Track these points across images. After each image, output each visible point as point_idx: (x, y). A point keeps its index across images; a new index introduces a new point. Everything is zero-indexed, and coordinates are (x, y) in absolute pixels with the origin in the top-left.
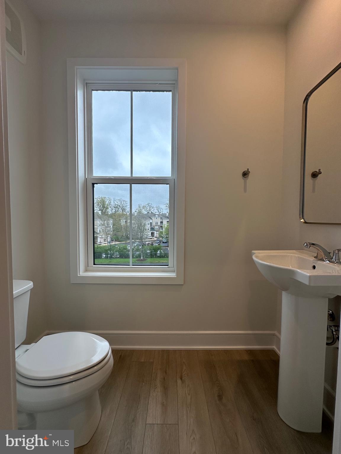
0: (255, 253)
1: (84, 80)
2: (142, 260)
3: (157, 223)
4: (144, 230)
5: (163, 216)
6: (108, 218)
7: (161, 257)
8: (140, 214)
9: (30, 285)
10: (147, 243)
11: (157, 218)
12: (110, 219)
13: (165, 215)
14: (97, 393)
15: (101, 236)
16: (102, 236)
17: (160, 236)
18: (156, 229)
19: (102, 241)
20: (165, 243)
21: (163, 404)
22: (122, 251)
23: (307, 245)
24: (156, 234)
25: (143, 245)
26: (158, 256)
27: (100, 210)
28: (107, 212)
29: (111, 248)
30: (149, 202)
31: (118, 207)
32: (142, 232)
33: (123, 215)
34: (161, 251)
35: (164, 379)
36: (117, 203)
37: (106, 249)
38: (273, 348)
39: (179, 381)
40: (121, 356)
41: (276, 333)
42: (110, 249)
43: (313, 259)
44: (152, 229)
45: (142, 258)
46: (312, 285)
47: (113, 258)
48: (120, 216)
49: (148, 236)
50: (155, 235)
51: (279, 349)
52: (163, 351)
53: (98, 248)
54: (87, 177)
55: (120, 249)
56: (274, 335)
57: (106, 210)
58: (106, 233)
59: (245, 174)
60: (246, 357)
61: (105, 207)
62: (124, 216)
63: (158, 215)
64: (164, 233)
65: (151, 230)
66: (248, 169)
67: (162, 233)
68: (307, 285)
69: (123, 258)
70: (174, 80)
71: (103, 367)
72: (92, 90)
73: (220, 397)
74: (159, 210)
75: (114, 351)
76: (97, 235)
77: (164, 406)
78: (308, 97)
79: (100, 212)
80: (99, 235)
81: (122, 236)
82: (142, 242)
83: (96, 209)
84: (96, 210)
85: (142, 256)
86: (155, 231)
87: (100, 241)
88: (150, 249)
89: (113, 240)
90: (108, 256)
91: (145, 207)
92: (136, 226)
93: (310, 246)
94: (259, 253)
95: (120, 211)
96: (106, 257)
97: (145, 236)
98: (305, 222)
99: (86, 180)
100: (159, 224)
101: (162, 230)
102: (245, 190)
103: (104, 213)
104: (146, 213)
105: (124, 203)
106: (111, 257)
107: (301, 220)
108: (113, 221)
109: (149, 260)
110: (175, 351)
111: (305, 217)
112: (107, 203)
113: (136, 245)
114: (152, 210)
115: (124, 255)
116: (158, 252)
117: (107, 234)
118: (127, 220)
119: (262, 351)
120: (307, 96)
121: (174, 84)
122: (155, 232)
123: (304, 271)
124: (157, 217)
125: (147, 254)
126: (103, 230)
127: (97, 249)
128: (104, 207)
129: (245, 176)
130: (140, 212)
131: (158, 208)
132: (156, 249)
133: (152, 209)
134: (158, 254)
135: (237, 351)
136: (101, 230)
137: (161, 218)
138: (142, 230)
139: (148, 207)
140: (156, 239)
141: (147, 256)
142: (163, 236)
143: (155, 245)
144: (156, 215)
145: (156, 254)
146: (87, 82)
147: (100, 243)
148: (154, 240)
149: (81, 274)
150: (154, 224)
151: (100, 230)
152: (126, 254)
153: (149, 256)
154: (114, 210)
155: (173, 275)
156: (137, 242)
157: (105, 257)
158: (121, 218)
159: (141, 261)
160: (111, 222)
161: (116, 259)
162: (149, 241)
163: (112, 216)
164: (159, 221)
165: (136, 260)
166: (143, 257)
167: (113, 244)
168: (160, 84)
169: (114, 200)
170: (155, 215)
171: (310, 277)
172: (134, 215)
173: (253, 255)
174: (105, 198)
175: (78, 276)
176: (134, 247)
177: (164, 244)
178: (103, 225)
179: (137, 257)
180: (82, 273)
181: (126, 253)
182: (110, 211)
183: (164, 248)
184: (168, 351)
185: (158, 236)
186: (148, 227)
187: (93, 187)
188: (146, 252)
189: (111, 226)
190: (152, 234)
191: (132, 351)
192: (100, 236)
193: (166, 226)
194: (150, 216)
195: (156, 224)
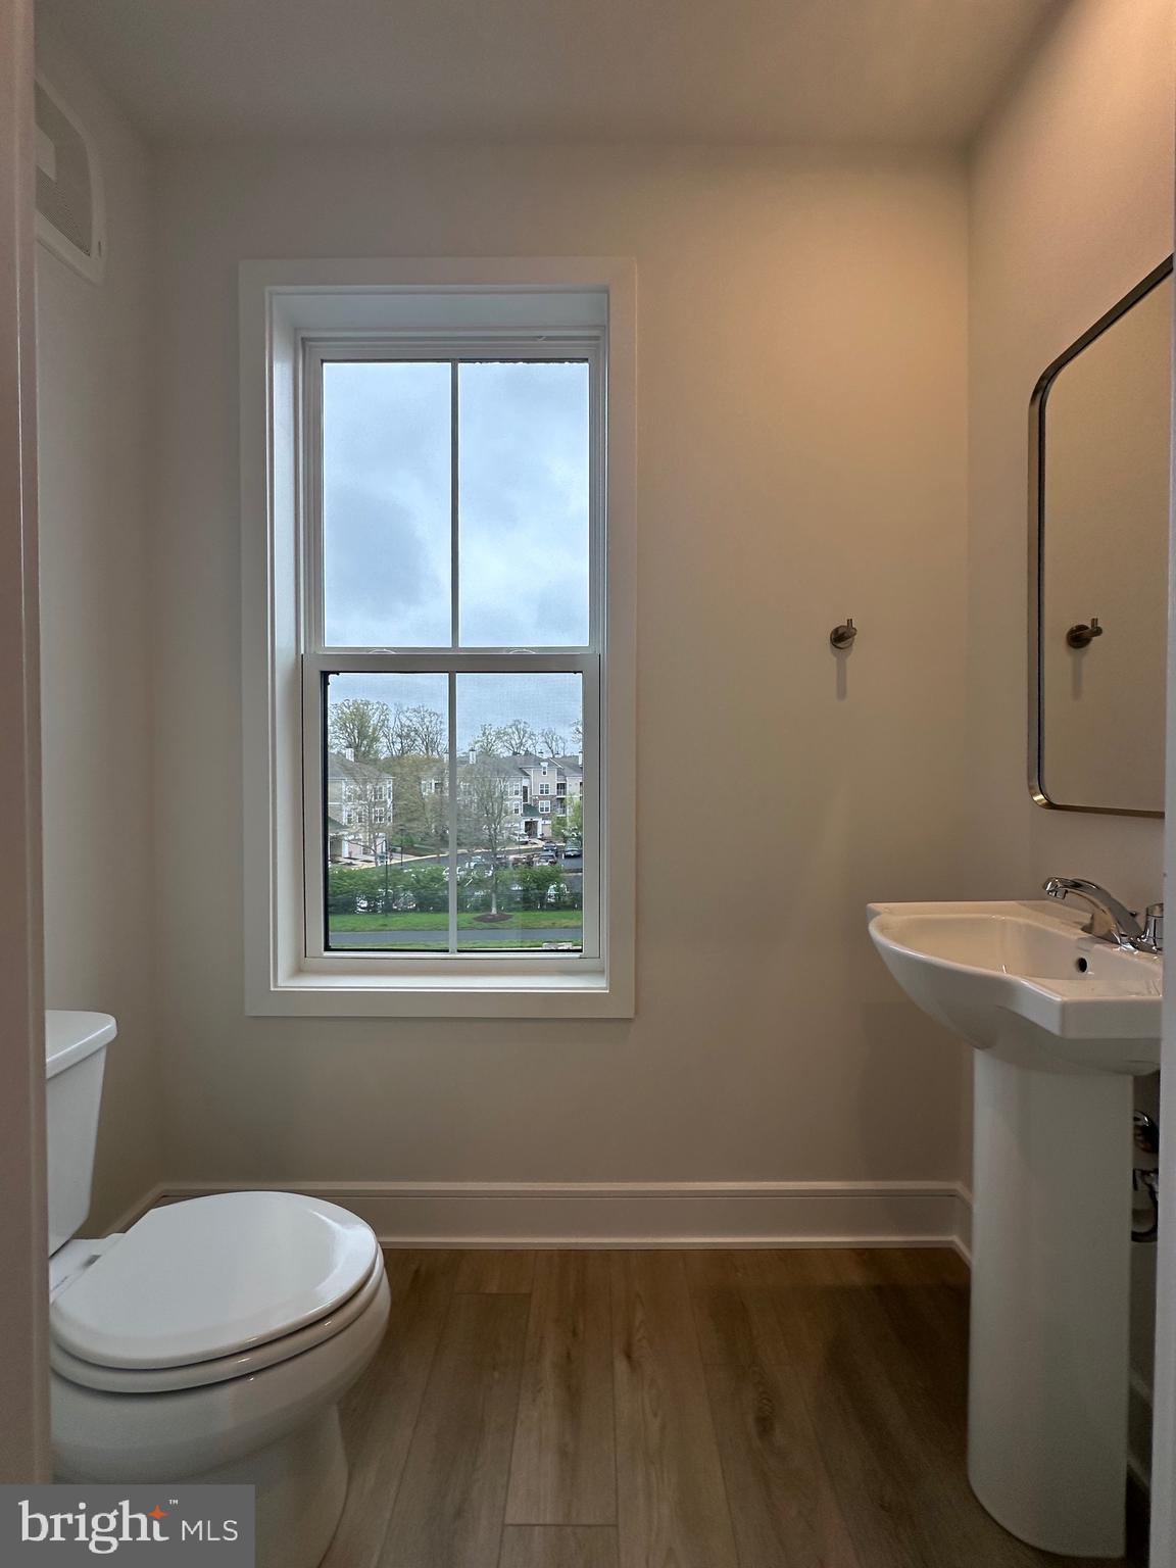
0: (878, 914)
1: (296, 330)
2: (494, 919)
3: (544, 790)
4: (500, 815)
5: (564, 766)
6: (378, 773)
7: (559, 906)
8: (488, 760)
9: (105, 1027)
10: (511, 857)
11: (544, 773)
12: (386, 776)
13: (571, 761)
14: (335, 1415)
15: (353, 837)
16: (355, 834)
17: (557, 834)
18: (542, 809)
19: (357, 854)
20: (575, 856)
21: (563, 1453)
22: (424, 887)
23: (1055, 889)
24: (543, 827)
25: (501, 865)
26: (551, 904)
27: (349, 746)
28: (376, 752)
29: (389, 877)
30: (519, 718)
31: (412, 734)
32: (494, 818)
33: (429, 761)
34: (562, 886)
35: (569, 1355)
36: (408, 723)
37: (370, 881)
38: (952, 1242)
39: (621, 1365)
40: (417, 1271)
41: (957, 1186)
42: (385, 882)
43: (1075, 934)
44: (530, 809)
45: (494, 911)
46: (1072, 1034)
47: (396, 911)
48: (419, 766)
49: (515, 834)
50: (539, 832)
51: (969, 1243)
52: (566, 1254)
53: (341, 877)
54: (303, 652)
55: (418, 881)
56: (952, 1195)
57: (370, 746)
58: (371, 825)
59: (841, 637)
60: (856, 1277)
61: (365, 738)
62: (431, 765)
63: (547, 760)
64: (569, 824)
65: (525, 814)
66: (850, 621)
67: (564, 825)
68: (1053, 1035)
69: (428, 911)
70: (595, 327)
71: (354, 1321)
72: (323, 361)
73: (765, 1424)
74: (554, 744)
75: (394, 1258)
76: (340, 833)
77: (569, 1459)
78: (1046, 382)
79: (349, 754)
80: (346, 833)
81: (427, 834)
82: (496, 855)
83: (336, 741)
84: (338, 743)
85: (494, 903)
86: (538, 815)
87: (350, 853)
88: (522, 881)
89: (394, 851)
90: (376, 906)
91: (506, 734)
92: (472, 802)
93: (1067, 892)
94: (891, 912)
95: (419, 749)
96: (371, 910)
97: (506, 834)
98: (1050, 805)
99: (300, 661)
100: (553, 791)
101: (564, 812)
102: (842, 693)
103: (364, 755)
104: (508, 754)
105: (431, 722)
106: (388, 910)
107: (1036, 798)
108: (394, 785)
109: (519, 917)
110: (606, 1254)
111: (1048, 787)
112: (374, 721)
113: (472, 864)
114: (527, 746)
115: (430, 901)
116: (551, 891)
117: (373, 829)
118: (443, 780)
119: (912, 1253)
120: (1042, 379)
121: (597, 338)
122: (540, 822)
123: (1044, 986)
124: (544, 768)
125: (510, 898)
126: (360, 814)
127: (338, 881)
128: (362, 735)
129: (839, 645)
130: (487, 752)
131: (549, 738)
132: (543, 881)
133: (530, 742)
134: (550, 897)
135: (827, 1252)
136: (354, 814)
137: (560, 773)
138: (493, 814)
139: (513, 733)
140: (543, 843)
141: (513, 906)
142: (567, 834)
143: (542, 864)
144: (543, 761)
145: (543, 898)
146: (306, 334)
147: (349, 861)
148: (534, 846)
149: (280, 983)
150: (535, 792)
151: (349, 816)
152: (439, 897)
153: (518, 902)
154: (398, 746)
155: (597, 985)
156: (478, 854)
157: (368, 908)
158: (421, 774)
159: (491, 921)
160: (388, 785)
161: (406, 914)
162: (520, 852)
163: (392, 765)
164: (552, 781)
165: (474, 919)
166: (498, 907)
167: (393, 862)
168: (549, 338)
169: (400, 712)
170: (538, 761)
171: (1064, 1008)
172: (467, 762)
173: (872, 918)
174: (367, 704)
175: (272, 989)
176: (468, 874)
177: (569, 861)
178: (360, 798)
179: (476, 909)
180: (284, 980)
181: (440, 894)
182: (383, 750)
183: (570, 874)
184: (581, 1255)
185: (548, 833)
186: (515, 802)
187: (325, 683)
188: (508, 889)
189: (389, 802)
190: (530, 827)
191: (459, 1255)
192: (350, 834)
193: (577, 797)
194: (523, 763)
195: (542, 792)
